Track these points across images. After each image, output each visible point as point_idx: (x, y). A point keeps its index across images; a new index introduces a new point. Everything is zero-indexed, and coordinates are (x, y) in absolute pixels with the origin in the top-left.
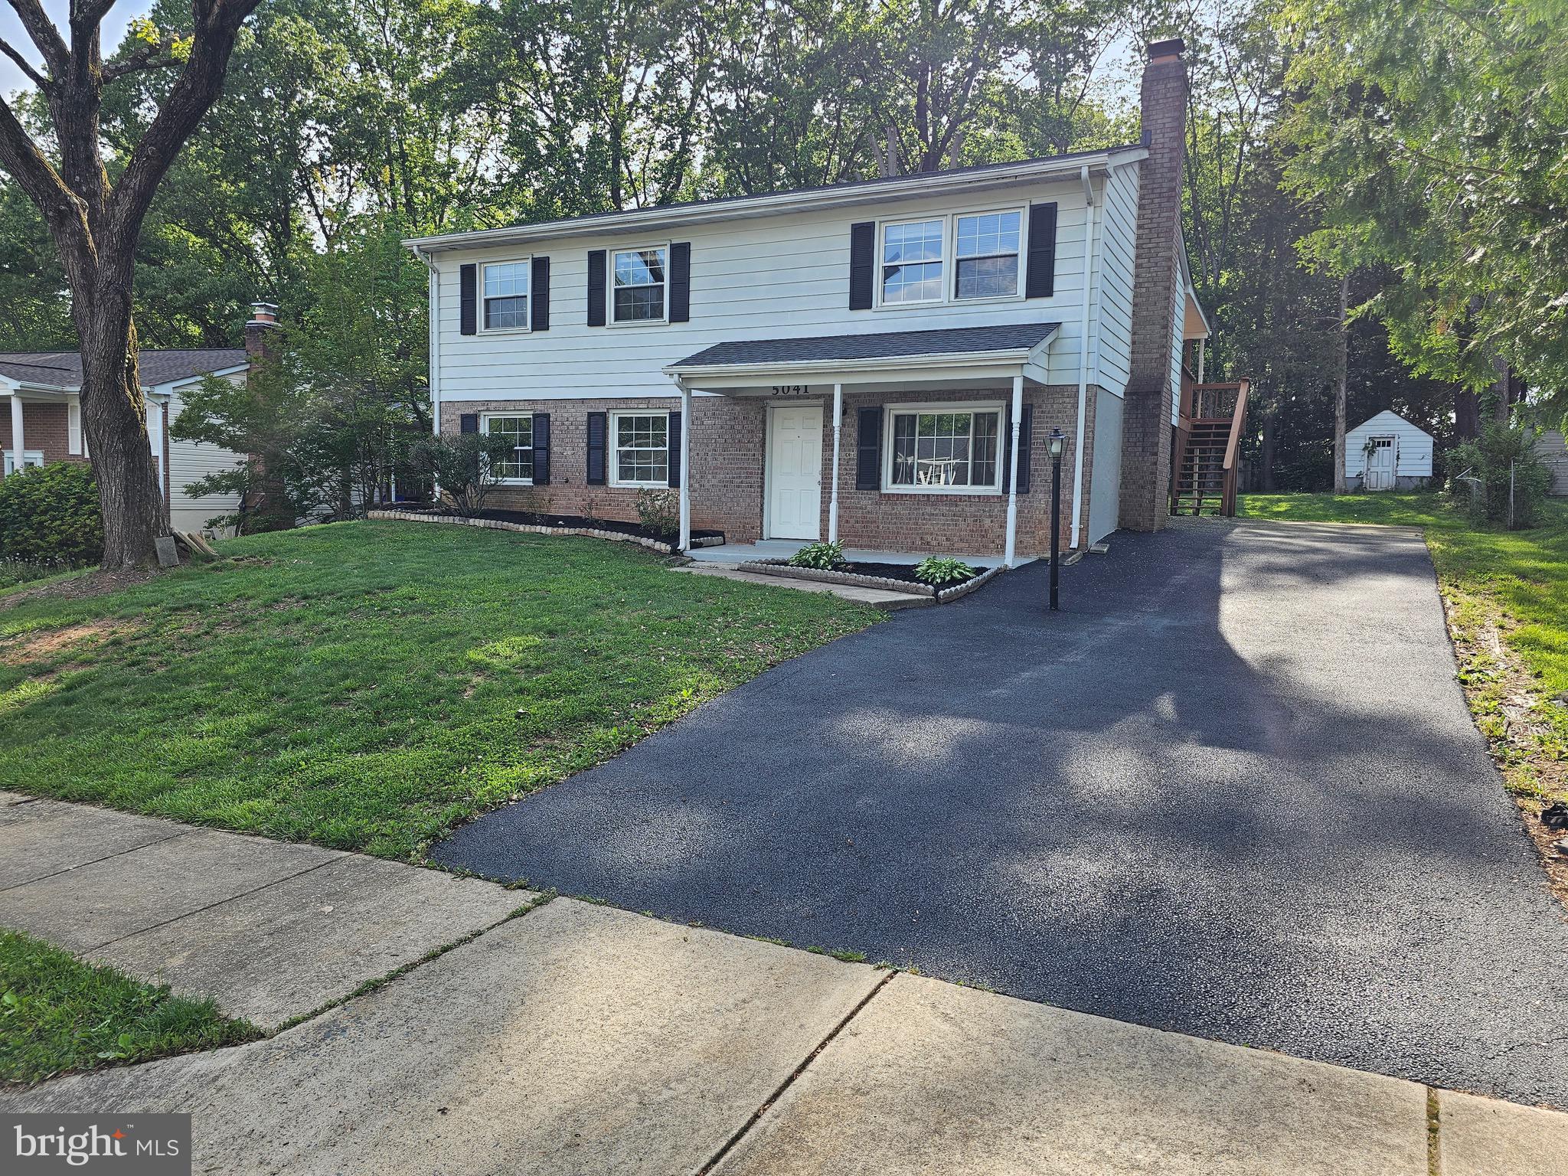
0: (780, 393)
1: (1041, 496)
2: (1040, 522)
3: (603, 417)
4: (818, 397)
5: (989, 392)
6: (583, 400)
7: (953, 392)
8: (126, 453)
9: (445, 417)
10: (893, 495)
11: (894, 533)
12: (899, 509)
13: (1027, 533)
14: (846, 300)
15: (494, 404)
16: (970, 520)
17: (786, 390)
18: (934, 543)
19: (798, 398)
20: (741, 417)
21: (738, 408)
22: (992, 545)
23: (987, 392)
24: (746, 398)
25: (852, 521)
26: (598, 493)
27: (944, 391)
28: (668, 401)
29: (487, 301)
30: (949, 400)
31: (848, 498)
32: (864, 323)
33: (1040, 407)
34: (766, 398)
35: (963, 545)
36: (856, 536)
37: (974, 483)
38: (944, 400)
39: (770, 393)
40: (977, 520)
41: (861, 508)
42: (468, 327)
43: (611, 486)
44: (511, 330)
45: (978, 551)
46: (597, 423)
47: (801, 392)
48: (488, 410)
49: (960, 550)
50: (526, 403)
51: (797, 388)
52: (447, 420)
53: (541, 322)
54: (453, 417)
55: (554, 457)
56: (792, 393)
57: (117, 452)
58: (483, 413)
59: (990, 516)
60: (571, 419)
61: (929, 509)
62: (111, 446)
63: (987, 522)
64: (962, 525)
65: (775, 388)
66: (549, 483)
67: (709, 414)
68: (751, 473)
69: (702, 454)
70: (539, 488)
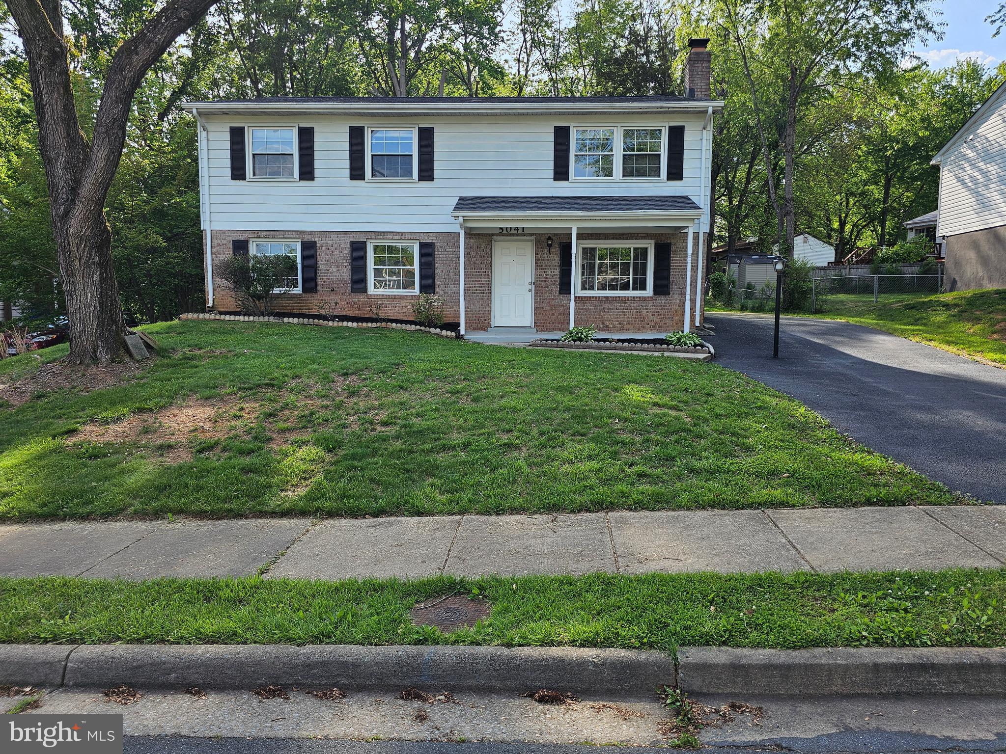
0: (505, 232)
1: (676, 296)
2: (676, 312)
3: (364, 244)
4: (531, 235)
5: (645, 235)
6: (346, 232)
7: (622, 234)
8: (100, 265)
9: (216, 242)
10: (585, 297)
11: (585, 320)
12: (588, 305)
13: (669, 318)
14: (551, 174)
15: (264, 233)
16: (634, 312)
17: (509, 230)
18: (611, 326)
19: (517, 235)
20: (475, 247)
21: (472, 240)
22: (647, 326)
23: (643, 235)
24: (479, 234)
25: (556, 314)
26: (360, 298)
27: (616, 234)
28: (418, 234)
29: (254, 155)
30: (620, 239)
31: (553, 299)
32: (563, 189)
33: (675, 244)
34: (494, 235)
35: (629, 327)
36: (559, 323)
37: (633, 289)
38: (617, 239)
39: (497, 232)
40: (638, 311)
41: (562, 306)
42: (238, 173)
43: (369, 293)
44: (278, 179)
45: (639, 330)
46: (358, 249)
47: (520, 232)
48: (258, 237)
49: (628, 330)
50: (294, 233)
51: (517, 229)
52: (219, 245)
53: (307, 172)
54: (224, 242)
55: (319, 273)
56: (513, 232)
57: (94, 264)
58: (252, 240)
59: (646, 309)
60: (336, 246)
61: (607, 306)
62: (90, 259)
63: (644, 312)
64: (629, 315)
65: (500, 228)
66: (316, 292)
67: (450, 244)
68: (483, 284)
69: (445, 271)
70: (308, 295)
